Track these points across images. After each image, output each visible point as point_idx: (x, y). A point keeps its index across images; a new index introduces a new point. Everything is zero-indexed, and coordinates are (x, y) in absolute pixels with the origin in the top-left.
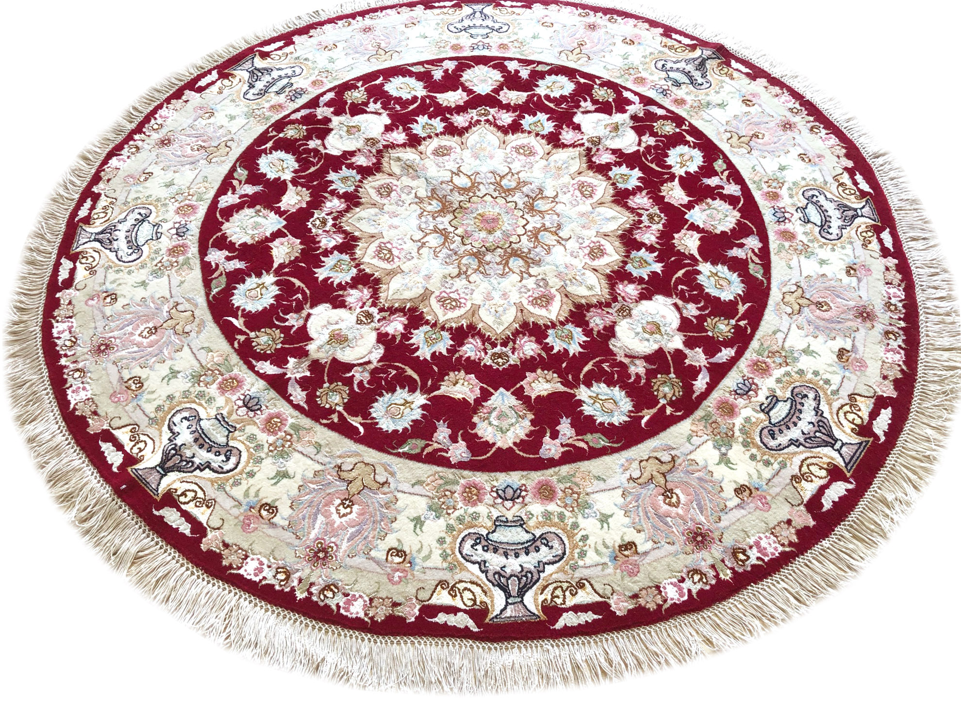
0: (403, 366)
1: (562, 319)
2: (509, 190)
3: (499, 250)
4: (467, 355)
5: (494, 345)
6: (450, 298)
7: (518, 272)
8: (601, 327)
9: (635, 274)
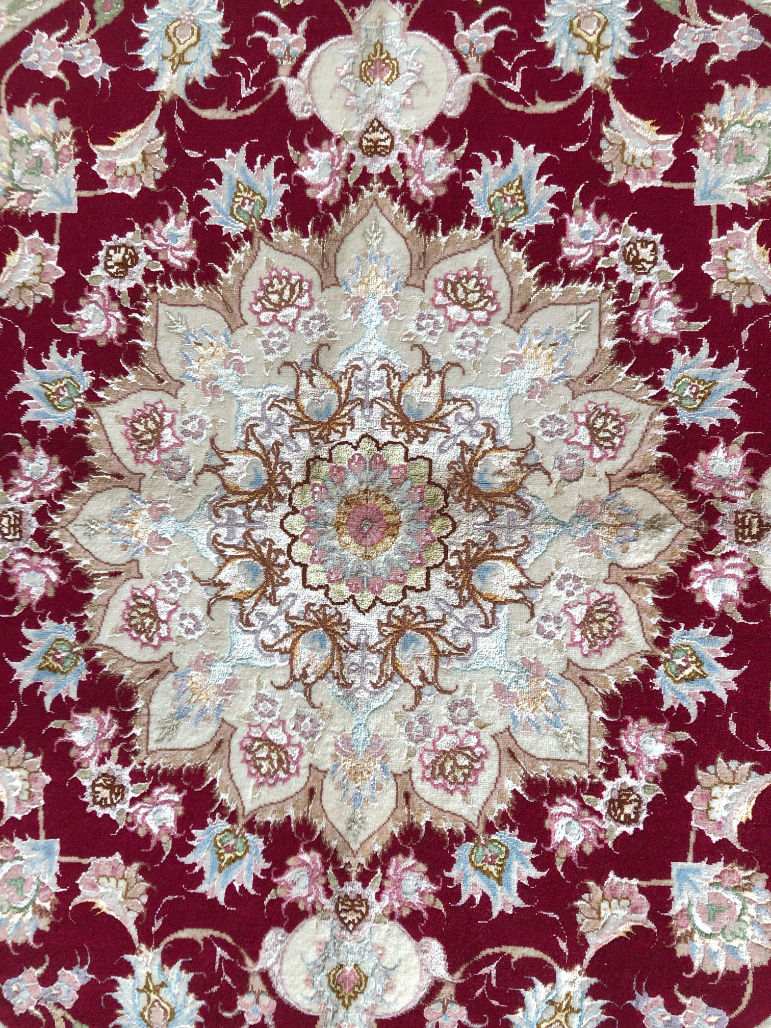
0: (241, 113)
1: (90, 421)
2: (399, 632)
3: (299, 478)
4: (172, 221)
5: (149, 276)
6: (288, 304)
7: (231, 458)
8: (23, 462)
9: (48, 625)
